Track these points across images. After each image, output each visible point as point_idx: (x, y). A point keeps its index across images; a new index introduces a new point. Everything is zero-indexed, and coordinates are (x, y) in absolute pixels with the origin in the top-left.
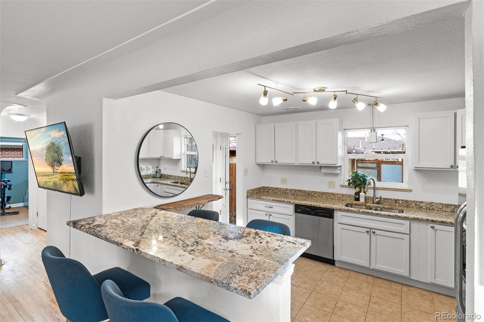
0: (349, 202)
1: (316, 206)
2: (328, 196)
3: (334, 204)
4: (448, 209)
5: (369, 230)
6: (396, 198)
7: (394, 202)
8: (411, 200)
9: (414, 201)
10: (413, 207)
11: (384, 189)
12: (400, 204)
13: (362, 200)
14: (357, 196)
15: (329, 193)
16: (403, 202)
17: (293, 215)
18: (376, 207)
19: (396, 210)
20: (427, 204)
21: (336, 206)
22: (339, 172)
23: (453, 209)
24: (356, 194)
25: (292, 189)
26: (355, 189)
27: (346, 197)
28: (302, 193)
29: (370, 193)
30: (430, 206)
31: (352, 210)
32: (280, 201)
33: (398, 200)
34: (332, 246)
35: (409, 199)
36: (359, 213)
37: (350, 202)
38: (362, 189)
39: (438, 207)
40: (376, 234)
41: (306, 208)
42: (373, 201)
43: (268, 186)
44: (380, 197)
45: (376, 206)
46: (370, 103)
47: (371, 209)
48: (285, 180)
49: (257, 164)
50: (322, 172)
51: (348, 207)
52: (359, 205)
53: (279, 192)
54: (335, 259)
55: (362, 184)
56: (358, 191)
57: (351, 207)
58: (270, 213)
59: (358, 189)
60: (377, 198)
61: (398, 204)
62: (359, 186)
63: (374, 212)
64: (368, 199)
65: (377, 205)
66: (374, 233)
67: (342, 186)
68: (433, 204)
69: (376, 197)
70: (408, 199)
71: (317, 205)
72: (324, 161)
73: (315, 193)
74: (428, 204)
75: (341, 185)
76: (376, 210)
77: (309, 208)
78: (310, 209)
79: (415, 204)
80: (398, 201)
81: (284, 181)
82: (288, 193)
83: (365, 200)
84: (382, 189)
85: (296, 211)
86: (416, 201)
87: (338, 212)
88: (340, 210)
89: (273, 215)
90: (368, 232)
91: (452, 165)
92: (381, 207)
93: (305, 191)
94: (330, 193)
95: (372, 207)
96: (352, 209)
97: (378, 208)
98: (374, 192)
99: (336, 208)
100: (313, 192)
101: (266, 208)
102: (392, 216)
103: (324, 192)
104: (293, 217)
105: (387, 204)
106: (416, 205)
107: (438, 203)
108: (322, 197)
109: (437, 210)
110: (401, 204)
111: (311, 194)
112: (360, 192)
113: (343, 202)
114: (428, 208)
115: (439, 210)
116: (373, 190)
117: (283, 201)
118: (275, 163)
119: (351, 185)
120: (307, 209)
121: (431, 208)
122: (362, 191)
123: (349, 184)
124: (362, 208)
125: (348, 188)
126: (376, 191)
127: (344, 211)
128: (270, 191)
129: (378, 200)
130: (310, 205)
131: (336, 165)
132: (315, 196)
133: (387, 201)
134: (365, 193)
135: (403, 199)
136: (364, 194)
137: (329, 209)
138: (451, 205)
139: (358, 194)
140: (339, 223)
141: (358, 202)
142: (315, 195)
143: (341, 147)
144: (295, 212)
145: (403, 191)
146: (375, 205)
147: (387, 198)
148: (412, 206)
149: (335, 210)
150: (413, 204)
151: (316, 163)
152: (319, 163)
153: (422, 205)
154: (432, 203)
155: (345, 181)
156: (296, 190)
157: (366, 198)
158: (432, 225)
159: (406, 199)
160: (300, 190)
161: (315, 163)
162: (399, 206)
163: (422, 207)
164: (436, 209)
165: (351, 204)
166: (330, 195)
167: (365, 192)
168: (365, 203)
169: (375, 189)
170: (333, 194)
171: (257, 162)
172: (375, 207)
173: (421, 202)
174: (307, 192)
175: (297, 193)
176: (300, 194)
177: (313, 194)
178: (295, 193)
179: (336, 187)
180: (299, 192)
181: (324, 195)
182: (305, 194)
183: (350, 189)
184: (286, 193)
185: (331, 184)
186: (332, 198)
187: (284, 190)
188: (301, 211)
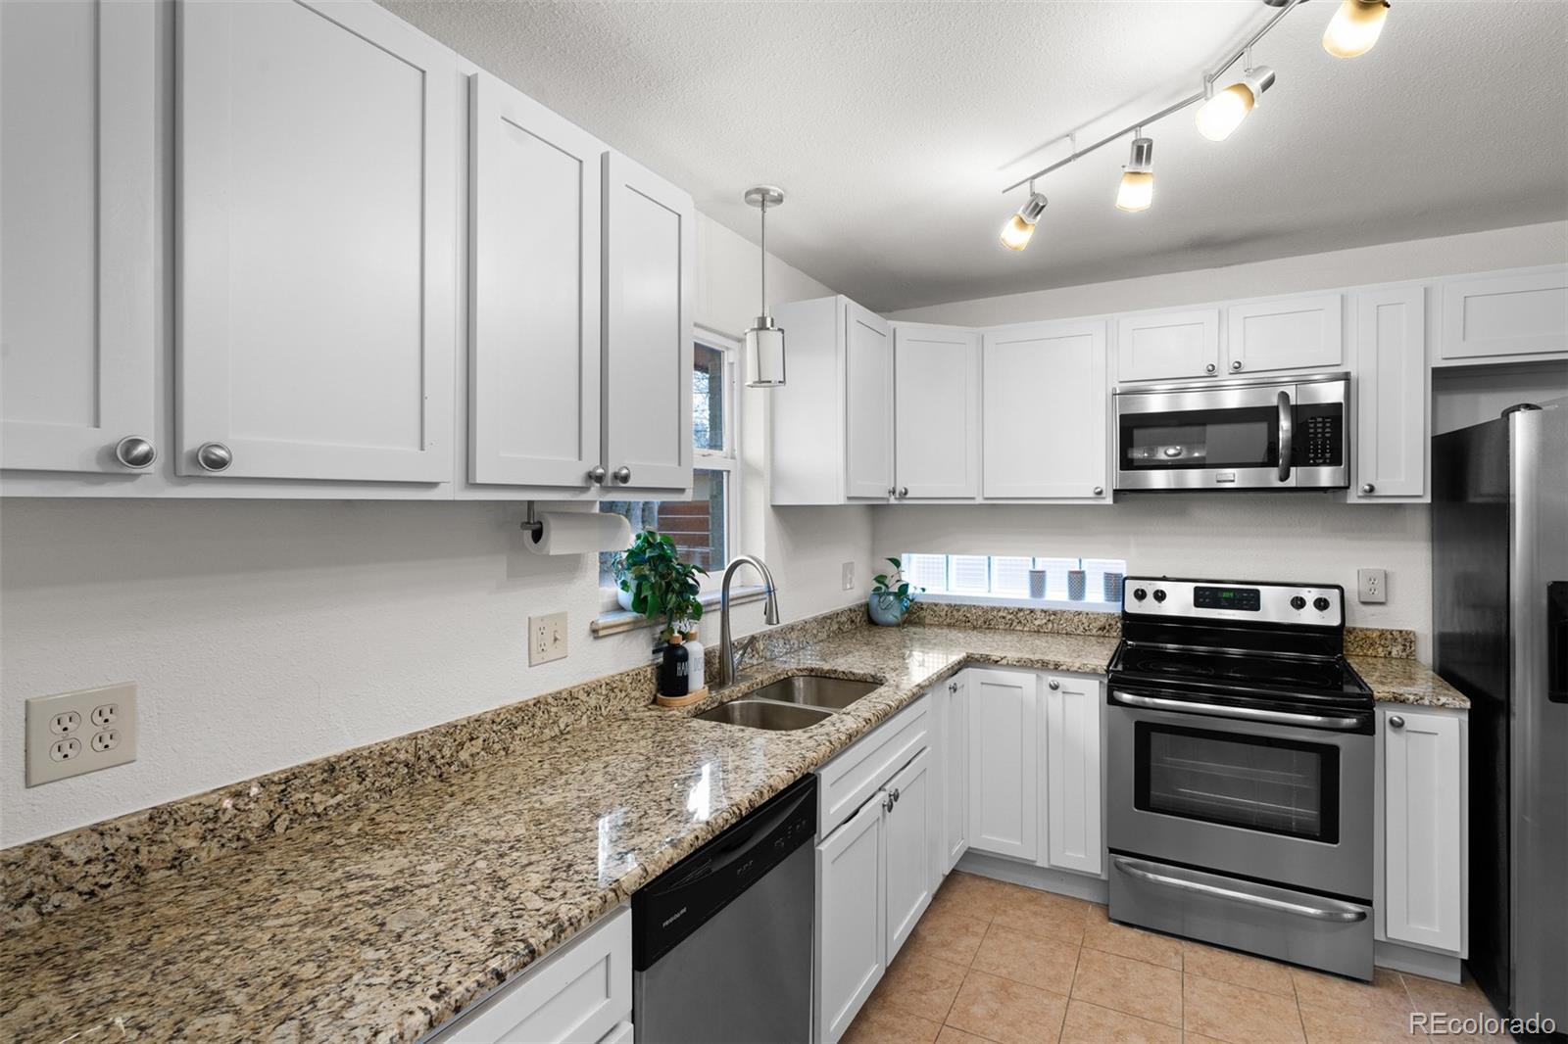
15: (544, 702)
27: (624, 694)
28: (355, 786)
41: (716, 855)
67: (601, 633)
73: (464, 735)
75: (593, 630)
81: (89, 731)
93: (380, 751)
94: (554, 698)
98: (726, 621)
100: (451, 730)
108: (506, 750)
111: (432, 759)
125: (621, 636)
132: (462, 765)
139: (683, 654)
140: (824, 841)
142: (464, 755)
156: (294, 775)
160: (331, 767)
166: (553, 709)
170: (568, 699)
174: (402, 756)
175: (300, 808)
176: (340, 797)
177: (447, 752)
178: (271, 826)
179: (569, 650)
180: (325, 787)
181: (519, 731)
182: (387, 780)
183: (627, 642)
184: (140, 870)
185: (545, 639)
186: (562, 727)
187: (112, 843)
188: (684, 910)
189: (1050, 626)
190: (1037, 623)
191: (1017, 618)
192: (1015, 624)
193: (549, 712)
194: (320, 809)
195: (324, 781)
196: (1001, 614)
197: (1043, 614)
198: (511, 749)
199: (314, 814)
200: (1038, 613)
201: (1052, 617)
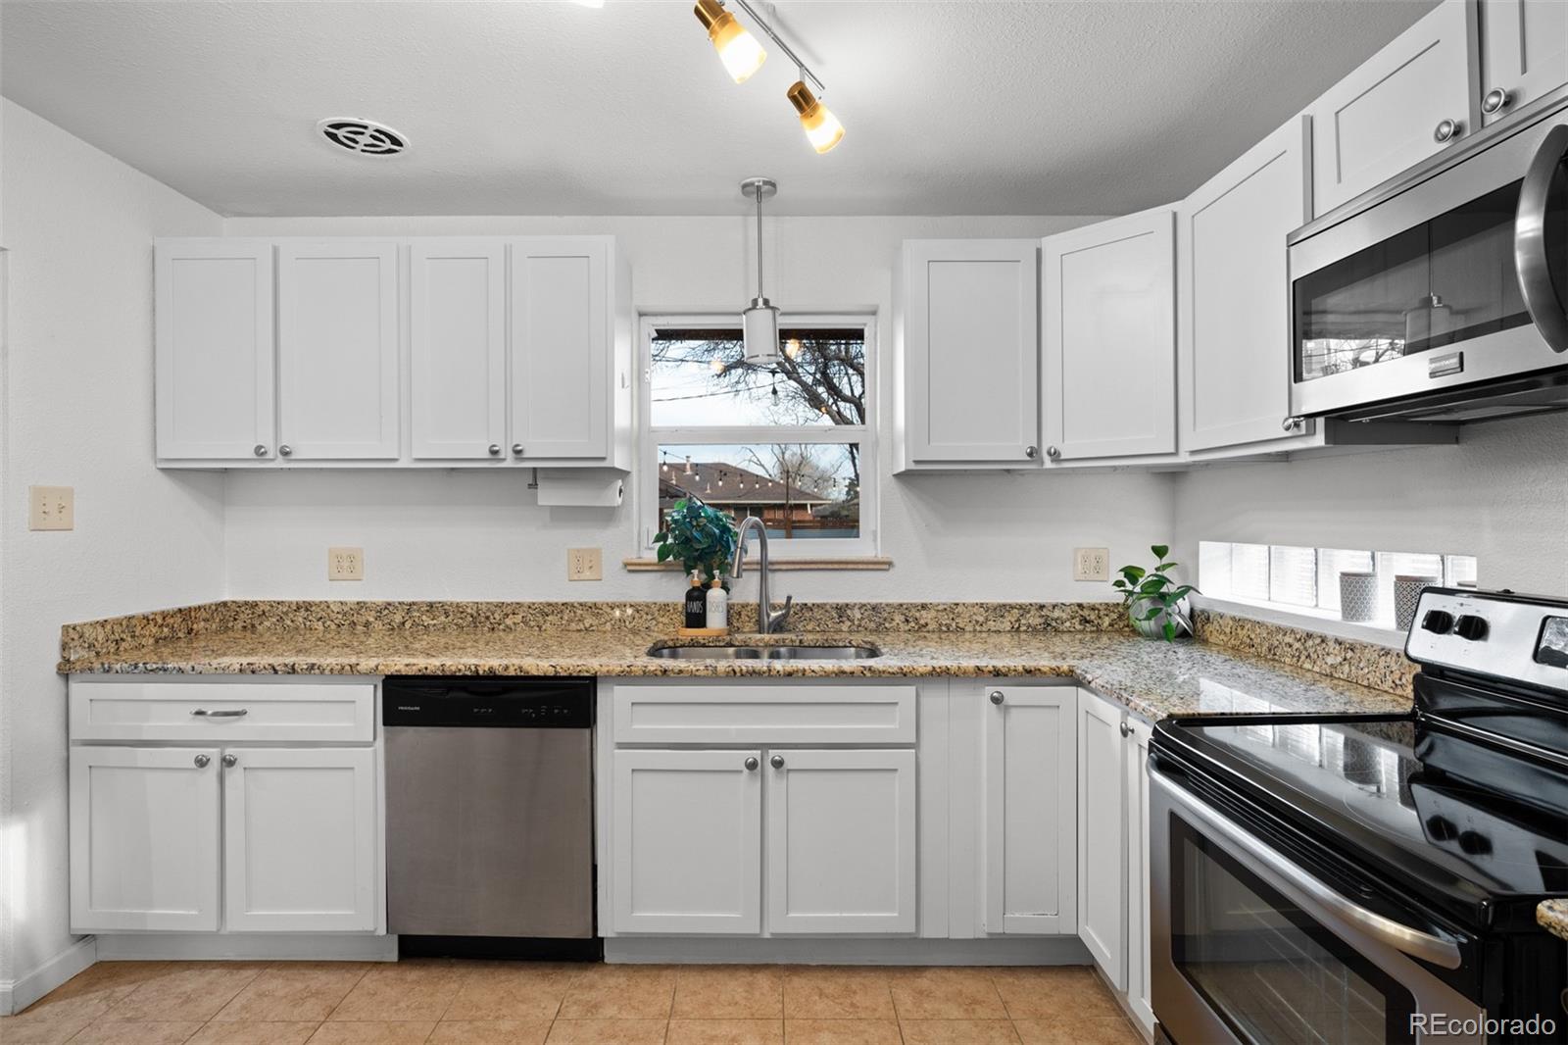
0: (662, 637)
1: (506, 674)
2: (570, 621)
3: (595, 655)
4: (1002, 622)
5: (756, 754)
6: (841, 601)
7: (835, 615)
8: (890, 601)
9: (901, 605)
10: (897, 630)
11: (798, 567)
12: (852, 621)
13: (716, 620)
14: (695, 607)
15: (573, 606)
16: (866, 613)
17: (371, 739)
18: (772, 645)
19: (845, 647)
20: (942, 611)
21: (604, 660)
22: (619, 501)
23: (1016, 621)
24: (690, 596)
25: (389, 604)
26: (689, 573)
27: (649, 617)
28: (443, 618)
29: (747, 590)
30: (951, 616)
31: (681, 671)
32: (292, 670)
33: (847, 605)
34: (590, 868)
35: (884, 601)
36: (714, 678)
37: (666, 638)
38: (716, 572)
39: (975, 617)
40: (789, 771)
41: (450, 689)
42: (759, 622)
43: (250, 598)
44: (784, 601)
45: (772, 642)
46: (748, 181)
47: (755, 655)
48: (352, 558)
49: (163, 470)
50: (541, 502)
51: (661, 656)
52: (704, 646)
53: (319, 626)
54: (600, 934)
55: (716, 552)
56: (698, 584)
57: (674, 656)
58: (230, 751)
59: (697, 577)
60: (774, 608)
61: (850, 623)
62: (701, 561)
63: (778, 665)
64: (739, 614)
65: (776, 636)
66: (778, 764)
67: (633, 568)
68: (960, 609)
69: (771, 602)
70: (879, 601)
71: (507, 668)
72: (545, 445)
73: (509, 610)
74: (945, 609)
75: (626, 565)
76: (775, 655)
77: (464, 689)
78: (472, 693)
79: (903, 618)
80: (849, 612)
81: (346, 564)
82: (367, 624)
83: (728, 619)
84: (792, 567)
85: (393, 716)
86: (908, 604)
87: (616, 688)
88: (626, 677)
89: (247, 757)
90: (752, 766)
91: (1031, 448)
92: (792, 641)
93: (458, 605)
94: (581, 605)
95: (757, 646)
96: (680, 664)
97: (783, 650)
98: (763, 580)
99: (605, 669)
100: (500, 605)
101: (200, 721)
102: (852, 673)
103: (553, 600)
104: (375, 752)
105: (809, 628)
106: (907, 621)
107: (973, 605)
108: (540, 627)
109: (972, 629)
110: (856, 623)
111: (487, 618)
112: (707, 586)
113: (638, 637)
114: (944, 628)
115: (978, 628)
116: (759, 574)
117: (312, 667)
118: (280, 463)
119: (671, 558)
120: (452, 695)
121: (954, 625)
122: (717, 580)
123: (663, 554)
124: (726, 657)
125: (659, 575)
126: (770, 575)
127: (647, 677)
128: (267, 624)
129: (780, 613)
130: (468, 673)
131: (603, 459)
132: (507, 626)
133: (808, 615)
134: (727, 590)
135: (864, 601)
136: (723, 592)
137: (570, 677)
138: (1012, 607)
139: (697, 595)
140: (621, 746)
141: (702, 630)
142: (508, 622)
143: (627, 383)
144: (386, 723)
145: (865, 567)
146: (766, 637)
147: (809, 601)
148: (894, 623)
149: (599, 680)
150: (898, 618)
151: (510, 455)
152: (520, 452)
153: (926, 616)
154: (957, 604)
155: (644, 544)
156: (414, 603)
157: (732, 613)
158: (991, 690)
159: (874, 601)
160: (431, 605)
161: (502, 456)
162: (850, 632)
163: (927, 624)
164: (969, 628)
165: (671, 643)
166: (579, 612)
167: (725, 587)
168: (729, 634)
169: (765, 567)
170: (594, 608)
171: (160, 455)
172: (766, 646)
173: (924, 607)
174: (469, 611)
175: (416, 620)
176: (435, 621)
177: (498, 617)
178: (403, 623)
179: (604, 576)
180: (428, 614)
181: (550, 618)
182: (461, 621)
183: (664, 580)
184: (355, 624)
185: (584, 563)
186: (587, 625)
187: (346, 609)
188: (418, 708)
189: (1346, 668)
190: (1330, 660)
191: (1305, 649)
192: (1303, 658)
193: (575, 612)
194: (426, 624)
195: (428, 611)
196: (1288, 639)
197: (1338, 647)
198: (544, 627)
199: (423, 625)
200: (1331, 644)
201: (1349, 654)
